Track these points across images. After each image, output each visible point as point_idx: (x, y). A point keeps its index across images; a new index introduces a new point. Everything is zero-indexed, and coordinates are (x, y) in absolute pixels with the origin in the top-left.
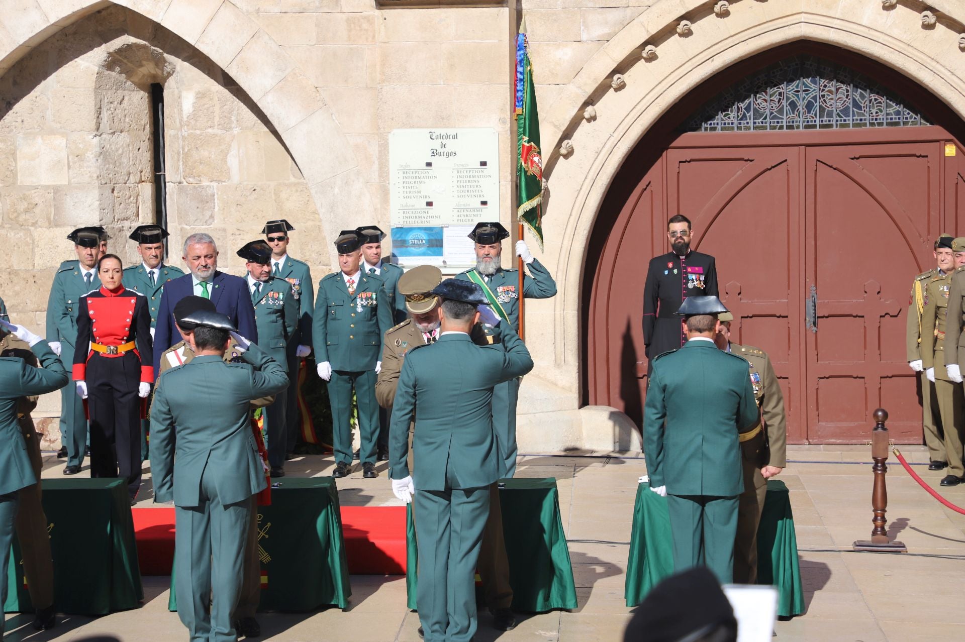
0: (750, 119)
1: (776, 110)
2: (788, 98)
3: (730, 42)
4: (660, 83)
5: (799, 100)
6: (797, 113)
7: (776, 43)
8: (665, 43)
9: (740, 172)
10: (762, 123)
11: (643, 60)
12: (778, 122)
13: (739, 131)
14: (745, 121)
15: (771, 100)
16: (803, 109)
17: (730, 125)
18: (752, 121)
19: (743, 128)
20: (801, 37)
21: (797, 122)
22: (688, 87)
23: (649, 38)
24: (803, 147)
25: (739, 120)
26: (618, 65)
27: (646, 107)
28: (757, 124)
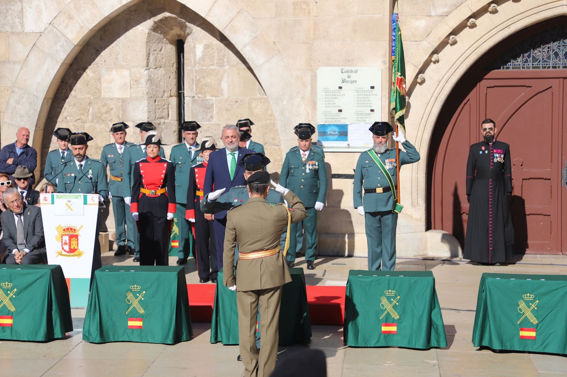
0: (530, 62)
1: (546, 57)
2: (553, 50)
3: (520, 17)
4: (477, 41)
5: (560, 51)
6: (559, 59)
7: (548, 18)
8: (481, 18)
9: (523, 93)
10: (537, 64)
11: (468, 28)
12: (547, 64)
13: (523, 69)
14: (527, 64)
15: (543, 51)
16: (562, 56)
17: (518, 66)
18: (531, 63)
19: (526, 68)
20: (563, 14)
21: (558, 64)
22: (494, 43)
23: (472, 14)
24: (562, 79)
25: (524, 63)
26: (453, 30)
27: (469, 55)
28: (534, 66)
